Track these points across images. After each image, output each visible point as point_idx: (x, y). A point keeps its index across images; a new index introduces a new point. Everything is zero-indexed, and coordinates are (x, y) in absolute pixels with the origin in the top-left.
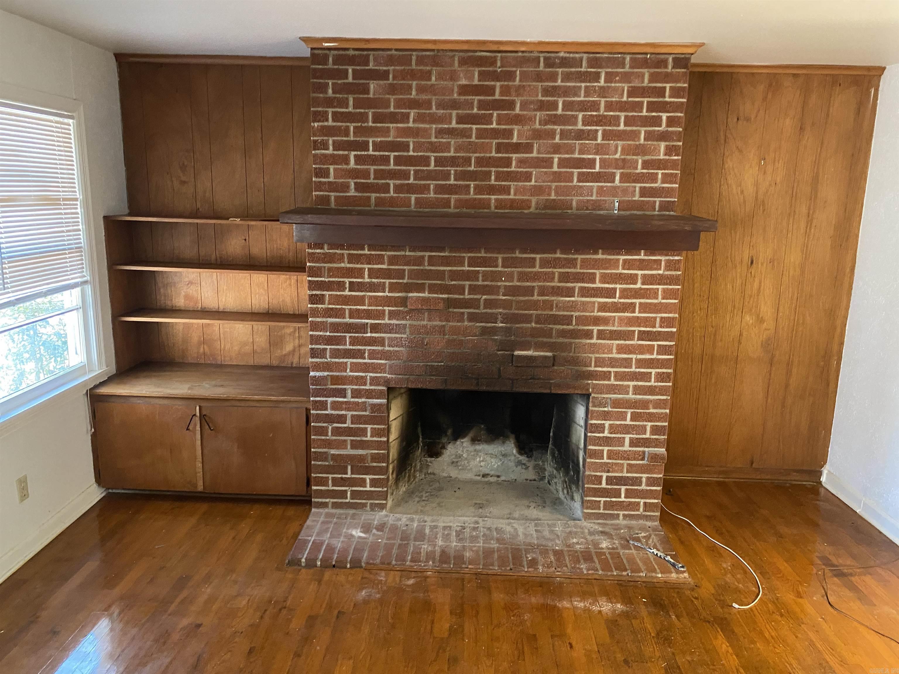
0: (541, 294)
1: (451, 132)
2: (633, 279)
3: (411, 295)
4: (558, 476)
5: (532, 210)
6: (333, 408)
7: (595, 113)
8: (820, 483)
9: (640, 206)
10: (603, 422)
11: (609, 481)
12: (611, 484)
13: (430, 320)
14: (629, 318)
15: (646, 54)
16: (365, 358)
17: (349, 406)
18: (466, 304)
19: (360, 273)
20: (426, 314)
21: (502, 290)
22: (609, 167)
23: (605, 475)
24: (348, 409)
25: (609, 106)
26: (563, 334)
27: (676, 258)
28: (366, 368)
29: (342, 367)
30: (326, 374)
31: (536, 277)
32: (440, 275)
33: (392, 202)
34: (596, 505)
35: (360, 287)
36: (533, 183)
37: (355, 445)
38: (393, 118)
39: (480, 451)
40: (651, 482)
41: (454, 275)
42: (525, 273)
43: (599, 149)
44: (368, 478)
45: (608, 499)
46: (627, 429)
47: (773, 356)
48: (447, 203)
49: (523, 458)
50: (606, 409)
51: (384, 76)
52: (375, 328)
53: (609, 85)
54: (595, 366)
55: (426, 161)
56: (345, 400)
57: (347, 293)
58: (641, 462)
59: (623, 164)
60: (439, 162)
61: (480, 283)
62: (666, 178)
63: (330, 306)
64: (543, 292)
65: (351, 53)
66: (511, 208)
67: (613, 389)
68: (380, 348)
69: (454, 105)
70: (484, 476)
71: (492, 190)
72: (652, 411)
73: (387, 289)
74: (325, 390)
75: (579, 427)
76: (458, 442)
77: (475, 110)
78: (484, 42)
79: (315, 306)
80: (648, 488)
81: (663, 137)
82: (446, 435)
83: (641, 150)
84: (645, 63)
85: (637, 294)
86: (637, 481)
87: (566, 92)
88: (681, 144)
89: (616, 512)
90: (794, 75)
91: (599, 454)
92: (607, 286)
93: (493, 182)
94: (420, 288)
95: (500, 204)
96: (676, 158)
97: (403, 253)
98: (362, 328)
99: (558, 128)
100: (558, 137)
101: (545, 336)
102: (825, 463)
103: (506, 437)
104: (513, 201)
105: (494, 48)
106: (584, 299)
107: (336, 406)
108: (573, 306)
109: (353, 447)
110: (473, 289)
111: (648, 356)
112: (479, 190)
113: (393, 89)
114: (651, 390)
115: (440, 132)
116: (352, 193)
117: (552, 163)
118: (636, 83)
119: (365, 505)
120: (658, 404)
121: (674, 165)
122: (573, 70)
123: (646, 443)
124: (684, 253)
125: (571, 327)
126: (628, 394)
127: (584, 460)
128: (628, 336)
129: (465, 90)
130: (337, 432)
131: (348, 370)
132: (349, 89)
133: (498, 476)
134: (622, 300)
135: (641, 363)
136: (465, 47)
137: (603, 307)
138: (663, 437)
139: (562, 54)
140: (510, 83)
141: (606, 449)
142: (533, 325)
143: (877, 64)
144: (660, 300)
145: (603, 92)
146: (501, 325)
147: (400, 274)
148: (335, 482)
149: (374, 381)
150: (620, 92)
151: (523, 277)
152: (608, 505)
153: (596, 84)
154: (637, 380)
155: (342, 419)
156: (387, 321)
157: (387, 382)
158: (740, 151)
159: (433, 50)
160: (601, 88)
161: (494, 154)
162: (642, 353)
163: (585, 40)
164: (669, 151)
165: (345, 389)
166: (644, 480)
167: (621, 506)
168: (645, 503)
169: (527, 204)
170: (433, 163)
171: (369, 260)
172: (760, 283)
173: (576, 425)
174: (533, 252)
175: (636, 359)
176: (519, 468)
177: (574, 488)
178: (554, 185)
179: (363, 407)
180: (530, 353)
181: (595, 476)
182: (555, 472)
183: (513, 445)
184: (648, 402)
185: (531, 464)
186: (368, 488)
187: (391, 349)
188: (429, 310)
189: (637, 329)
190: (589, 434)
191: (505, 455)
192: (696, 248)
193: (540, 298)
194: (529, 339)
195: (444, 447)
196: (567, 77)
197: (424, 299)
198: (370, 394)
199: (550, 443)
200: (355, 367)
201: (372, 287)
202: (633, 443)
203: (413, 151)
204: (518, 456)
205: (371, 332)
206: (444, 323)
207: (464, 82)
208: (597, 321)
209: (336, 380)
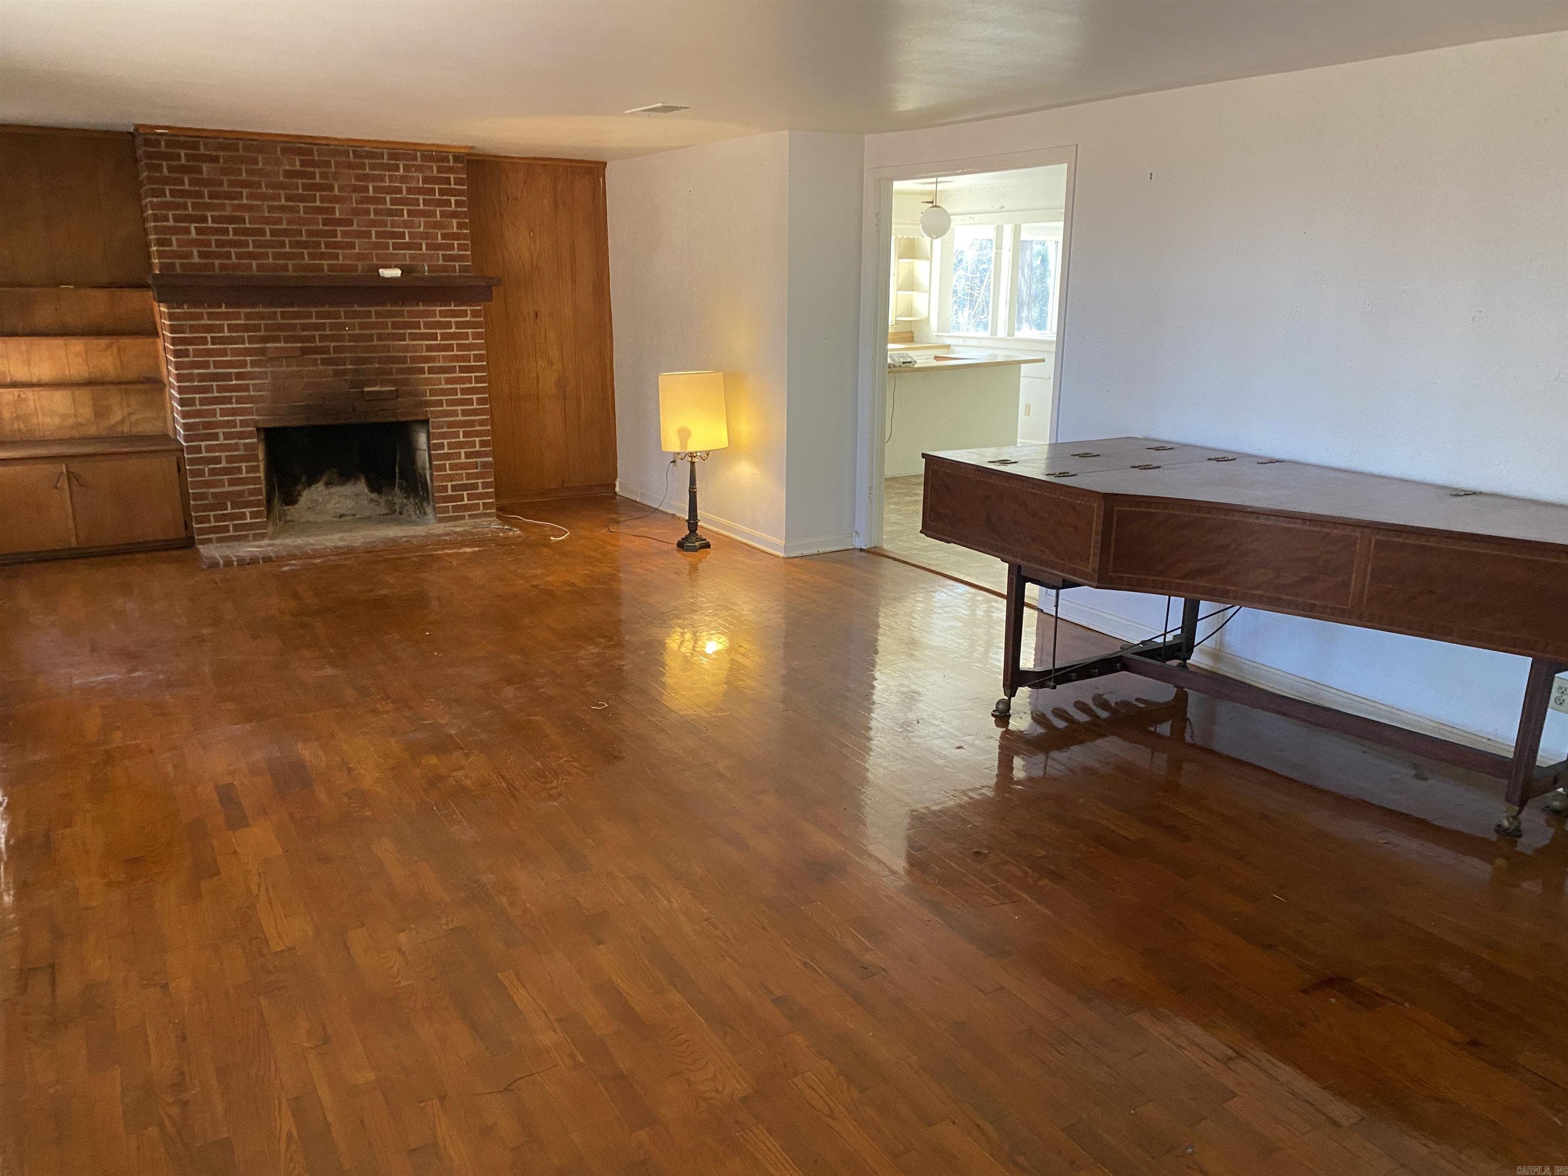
0: (379, 339)
1: (283, 209)
2: (448, 325)
3: (269, 345)
4: (408, 503)
5: (359, 272)
6: (207, 451)
7: (399, 196)
8: (615, 493)
9: (445, 269)
10: (442, 441)
11: (454, 488)
12: (456, 491)
13: (288, 366)
14: (450, 356)
15: (432, 151)
16: (232, 403)
17: (223, 448)
18: (316, 351)
19: (220, 329)
20: (284, 361)
21: (347, 338)
22: (416, 238)
23: (449, 484)
24: (222, 451)
25: (409, 191)
26: (401, 371)
27: (478, 308)
28: (234, 412)
29: (213, 413)
30: (197, 420)
31: (373, 326)
32: (293, 327)
33: (235, 267)
34: (446, 510)
35: (222, 341)
36: (357, 250)
37: (232, 483)
38: (229, 196)
39: (334, 493)
40: (486, 485)
41: (305, 327)
42: (364, 323)
43: (406, 224)
44: (247, 511)
45: (454, 504)
46: (461, 445)
47: (565, 392)
48: (285, 268)
49: (374, 496)
50: (443, 430)
51: (215, 159)
52: (239, 376)
53: (407, 174)
54: (430, 396)
55: (262, 232)
56: (218, 443)
57: (210, 346)
58: (476, 471)
59: (426, 236)
60: (273, 233)
61: (327, 333)
62: (461, 247)
63: (195, 359)
64: (381, 337)
65: (182, 139)
66: (341, 271)
67: (446, 414)
68: (245, 394)
69: (282, 186)
70: (340, 517)
71: (322, 256)
72: (478, 428)
73: (246, 342)
74: (197, 435)
75: (423, 452)
76: (313, 488)
77: (300, 191)
78: (301, 137)
79: (180, 359)
80: (484, 491)
81: (454, 215)
82: (301, 482)
83: (437, 225)
84: (431, 158)
85: (453, 336)
86: (475, 486)
87: (375, 178)
88: (467, 221)
89: (462, 514)
90: (544, 165)
91: (442, 468)
92: (428, 331)
93: (323, 250)
94: (276, 339)
95: (332, 268)
96: (465, 231)
97: (257, 310)
98: (228, 377)
99: (372, 207)
100: (372, 214)
101: (387, 374)
102: (616, 478)
103: (357, 479)
104: (341, 265)
105: (311, 141)
106: (414, 342)
107: (209, 449)
108: (406, 348)
109: (230, 485)
110: (323, 338)
111: (468, 385)
112: (312, 256)
113: (224, 172)
114: (475, 412)
115: (271, 209)
116: (196, 260)
117: (371, 235)
118: (428, 174)
119: (247, 536)
120: (482, 423)
121: (465, 237)
122: (377, 161)
123: (478, 454)
124: (483, 303)
125: (406, 366)
126: (458, 416)
127: (431, 475)
128: (451, 370)
129: (289, 174)
130: (213, 472)
131: (218, 415)
132: (184, 169)
133: (354, 515)
134: (442, 342)
135: (464, 391)
136: (285, 139)
137: (429, 348)
138: (489, 449)
139: (366, 149)
140: (327, 170)
141: (448, 463)
142: (377, 365)
143: (601, 160)
144: (471, 341)
145: (403, 179)
146: (350, 367)
147: (257, 328)
148: (218, 518)
149: (244, 423)
150: (416, 178)
151: (363, 326)
152: (456, 509)
153: (396, 173)
154: (464, 405)
155: (217, 460)
156: (249, 369)
157: (255, 422)
158: (514, 224)
159: (257, 140)
160: (401, 176)
161: (321, 227)
162: (464, 383)
163: (386, 139)
164: (460, 226)
165: (218, 433)
166: (480, 485)
167: (466, 508)
168: (483, 504)
169: (354, 268)
170: (268, 234)
171: (227, 316)
172: (545, 332)
173: (420, 452)
174: (368, 305)
175: (460, 389)
176: (372, 505)
177: (425, 504)
178: (374, 252)
179: (236, 447)
180: (376, 389)
181: (442, 486)
182: (405, 501)
183: (364, 485)
184: (474, 421)
185: (382, 500)
186: (248, 521)
187: (256, 393)
188: (286, 358)
189: (457, 364)
190: (433, 452)
191: (357, 495)
192: (490, 299)
193: (379, 343)
194: (373, 377)
195: (299, 494)
196: (373, 167)
197: (281, 348)
198: (241, 436)
199: (397, 477)
200: (224, 413)
201: (234, 341)
202: (468, 455)
203: (250, 223)
204: (369, 494)
205: (236, 380)
206: (301, 368)
207: (287, 168)
208: (427, 359)
209: (207, 425)
